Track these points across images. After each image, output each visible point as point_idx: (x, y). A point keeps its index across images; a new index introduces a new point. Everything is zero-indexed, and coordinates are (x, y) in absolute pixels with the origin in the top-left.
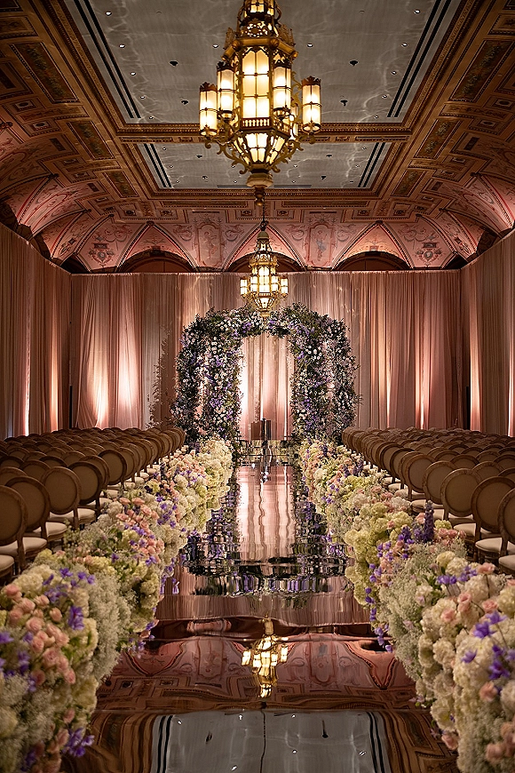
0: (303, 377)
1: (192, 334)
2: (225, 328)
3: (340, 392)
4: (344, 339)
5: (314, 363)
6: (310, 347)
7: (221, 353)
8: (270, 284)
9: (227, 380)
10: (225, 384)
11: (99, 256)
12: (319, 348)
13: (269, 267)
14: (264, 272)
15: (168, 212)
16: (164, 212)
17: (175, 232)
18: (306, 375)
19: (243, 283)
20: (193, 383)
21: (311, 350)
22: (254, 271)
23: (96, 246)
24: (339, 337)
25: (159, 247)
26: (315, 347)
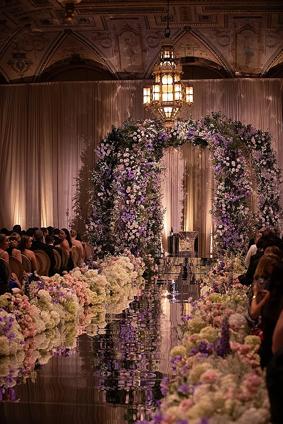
0: (220, 190)
1: (107, 145)
2: (138, 139)
3: (264, 206)
4: (269, 150)
5: (233, 176)
6: (228, 158)
7: (134, 164)
8: (174, 92)
9: (140, 194)
10: (138, 198)
11: (18, 65)
12: (238, 160)
13: (173, 75)
14: (167, 80)
15: (85, 20)
16: (81, 20)
17: (95, 39)
18: (223, 188)
19: (146, 92)
20: (108, 196)
21: (229, 161)
22: (158, 80)
23: (15, 56)
24: (264, 148)
25: (78, 55)
26: (233, 158)
